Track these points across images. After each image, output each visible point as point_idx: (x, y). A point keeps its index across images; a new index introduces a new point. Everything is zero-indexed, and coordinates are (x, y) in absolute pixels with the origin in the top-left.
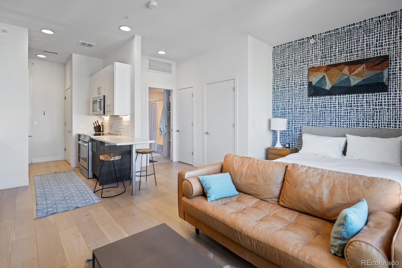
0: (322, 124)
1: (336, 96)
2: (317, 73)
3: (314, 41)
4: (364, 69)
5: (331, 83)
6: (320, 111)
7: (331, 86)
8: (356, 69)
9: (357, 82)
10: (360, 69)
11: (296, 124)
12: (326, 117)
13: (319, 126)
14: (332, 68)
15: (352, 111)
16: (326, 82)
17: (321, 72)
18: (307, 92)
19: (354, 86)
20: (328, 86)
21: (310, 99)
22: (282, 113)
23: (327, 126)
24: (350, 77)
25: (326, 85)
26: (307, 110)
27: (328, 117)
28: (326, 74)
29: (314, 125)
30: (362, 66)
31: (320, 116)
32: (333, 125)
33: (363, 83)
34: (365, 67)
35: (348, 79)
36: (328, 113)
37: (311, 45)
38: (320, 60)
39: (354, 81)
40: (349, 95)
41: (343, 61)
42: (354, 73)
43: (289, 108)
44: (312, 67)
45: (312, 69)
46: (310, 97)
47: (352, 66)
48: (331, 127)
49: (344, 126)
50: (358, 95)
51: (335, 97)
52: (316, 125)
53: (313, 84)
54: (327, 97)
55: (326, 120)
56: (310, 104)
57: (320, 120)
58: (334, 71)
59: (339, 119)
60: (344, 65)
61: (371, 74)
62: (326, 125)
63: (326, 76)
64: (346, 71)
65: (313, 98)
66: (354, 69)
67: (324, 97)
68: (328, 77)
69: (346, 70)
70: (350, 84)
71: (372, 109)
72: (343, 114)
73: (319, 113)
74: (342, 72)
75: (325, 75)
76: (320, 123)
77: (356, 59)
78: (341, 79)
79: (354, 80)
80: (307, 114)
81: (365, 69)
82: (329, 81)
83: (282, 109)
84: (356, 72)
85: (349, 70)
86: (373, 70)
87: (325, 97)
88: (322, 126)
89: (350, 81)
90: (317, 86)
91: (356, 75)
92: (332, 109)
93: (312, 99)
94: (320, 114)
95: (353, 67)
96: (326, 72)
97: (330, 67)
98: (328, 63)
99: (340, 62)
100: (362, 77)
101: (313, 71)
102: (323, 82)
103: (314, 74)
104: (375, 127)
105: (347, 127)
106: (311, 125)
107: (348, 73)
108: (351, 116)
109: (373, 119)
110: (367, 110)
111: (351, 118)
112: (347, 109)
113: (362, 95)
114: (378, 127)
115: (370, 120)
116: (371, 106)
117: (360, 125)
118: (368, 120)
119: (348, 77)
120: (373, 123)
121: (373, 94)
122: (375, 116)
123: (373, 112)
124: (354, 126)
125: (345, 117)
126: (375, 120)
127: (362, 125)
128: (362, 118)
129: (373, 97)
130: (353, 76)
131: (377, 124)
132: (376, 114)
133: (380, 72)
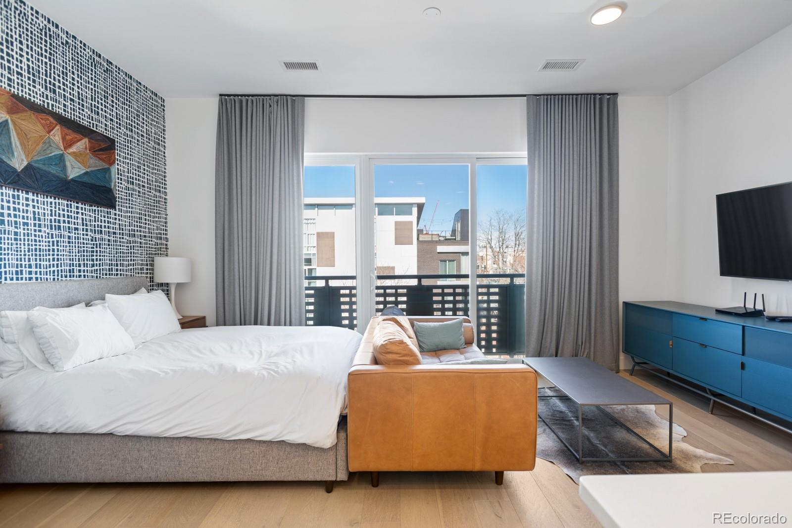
4: (86, 148)
5: (26, 156)
7: (24, 164)
8: (75, 143)
9: (77, 174)
10: (82, 144)
14: (25, 110)
16: (11, 143)
19: (72, 180)
20: (18, 162)
24: (66, 159)
25: (13, 154)
27: (10, 252)
28: (12, 119)
30: (84, 141)
32: (24, 276)
33: (85, 179)
34: (87, 143)
35: (61, 159)
39: (74, 170)
40: (55, 199)
42: (71, 150)
47: (66, 131)
48: (21, 281)
49: (48, 277)
51: (25, 196)
55: (7, 262)
59: (36, 260)
60: (51, 119)
61: (96, 166)
63: (11, 125)
64: (57, 138)
66: (71, 140)
68: (16, 131)
69: (57, 133)
70: (66, 175)
71: (90, 238)
72: (44, 245)
74: (48, 133)
75: (8, 120)
78: (49, 152)
79: (73, 167)
81: (88, 150)
82: (21, 144)
84: (74, 149)
85: (64, 139)
86: (97, 159)
89: (64, 168)
91: (74, 155)
92: (18, 231)
95: (70, 135)
96: (8, 112)
97: (19, 103)
100: (82, 163)
107: (61, 144)
108: (60, 253)
109: (93, 260)
110: (83, 239)
111: (60, 257)
112: (52, 234)
113: (76, 205)
114: (98, 275)
115: (88, 262)
116: (89, 233)
117: (75, 274)
118: (86, 262)
119: (62, 155)
120: (93, 268)
121: (91, 208)
122: (95, 254)
123: (92, 246)
124: (66, 276)
125: (49, 255)
126: (95, 262)
127: (78, 274)
128: (77, 257)
129: (91, 214)
130: (70, 157)
131: (97, 270)
132: (95, 249)
133: (107, 166)
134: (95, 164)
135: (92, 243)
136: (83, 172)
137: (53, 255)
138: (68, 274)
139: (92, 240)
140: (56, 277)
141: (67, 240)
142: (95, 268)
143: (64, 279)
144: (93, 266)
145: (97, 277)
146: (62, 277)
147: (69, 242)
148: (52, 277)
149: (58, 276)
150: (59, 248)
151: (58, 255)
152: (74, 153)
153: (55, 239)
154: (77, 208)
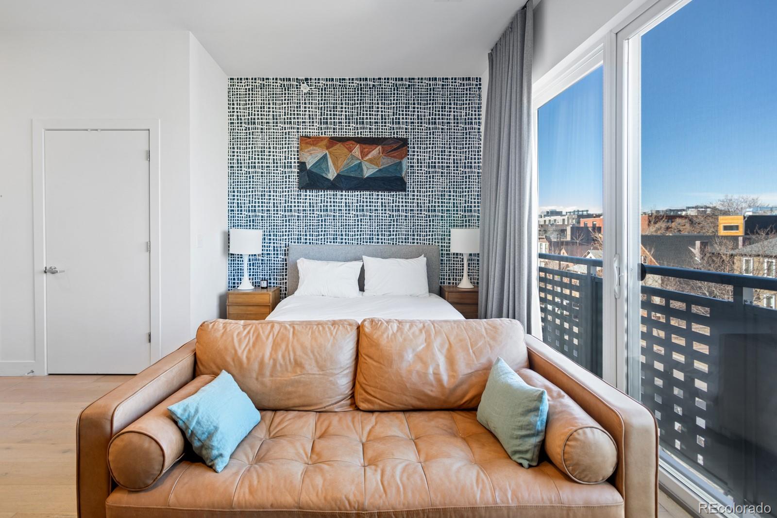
0: (321, 239)
1: (342, 192)
2: (314, 148)
3: (308, 88)
4: (379, 153)
5: (337, 170)
6: (319, 217)
7: (336, 175)
8: (370, 152)
9: (372, 173)
10: (376, 151)
11: (276, 240)
12: (328, 227)
13: (317, 243)
14: (336, 144)
15: (365, 218)
16: (328, 166)
17: (320, 147)
18: (297, 180)
19: (368, 178)
20: (331, 175)
21: (302, 193)
22: (248, 219)
23: (329, 243)
24: (362, 163)
25: (329, 171)
26: (297, 214)
27: (330, 227)
28: (329, 152)
29: (308, 241)
30: (377, 149)
31: (319, 225)
32: (338, 241)
33: (379, 175)
34: (381, 150)
35: (359, 166)
36: (330, 221)
37: (303, 94)
38: (318, 126)
39: (368, 171)
40: (360, 192)
41: (351, 135)
42: (367, 158)
43: (264, 208)
44: (305, 135)
45: (305, 140)
46: (302, 191)
47: (364, 146)
48: (335, 244)
49: (354, 242)
50: (371, 193)
51: (340, 193)
52: (311, 241)
53: (307, 167)
54: (328, 193)
55: (328, 233)
56: (302, 202)
57: (317, 233)
58: (339, 148)
59: (346, 231)
60: (354, 142)
61: (388, 163)
62: (327, 242)
63: (328, 156)
64: (357, 153)
65: (306, 192)
66: (367, 151)
67: (324, 192)
68: (331, 157)
69: (357, 150)
70: (362, 175)
71: (388, 215)
72: (351, 222)
73: (317, 220)
74: (351, 152)
75: (326, 154)
76: (319, 239)
77: (369, 136)
78: (350, 164)
79: (368, 169)
80: (296, 221)
81: (381, 154)
82: (333, 164)
83: (249, 210)
84: (370, 156)
85: (362, 152)
86: (390, 157)
87: (326, 193)
88: (321, 244)
89: (362, 170)
90: (314, 170)
91: (371, 161)
92: (336, 214)
93: (304, 193)
94: (319, 222)
95: (367, 148)
96: (328, 148)
97: (334, 141)
98: (330, 134)
99: (347, 136)
100: (377, 164)
101: (307, 143)
102: (323, 166)
103: (309, 150)
104: (392, 242)
105: (358, 244)
106: (303, 243)
107: (360, 156)
108: (362, 227)
109: (390, 231)
110: (382, 216)
111: (362, 229)
112: (357, 215)
113: (376, 193)
114: (395, 242)
115: (386, 233)
116: (387, 212)
117: (374, 241)
118: (383, 233)
119: (360, 163)
120: (390, 237)
121: (390, 194)
122: (392, 227)
123: (390, 221)
124: (367, 242)
125: (355, 228)
126: (392, 233)
127: (376, 241)
128: (376, 230)
129: (390, 198)
130: (366, 163)
131: (393, 239)
132: (392, 224)
133: (398, 161)
134: (387, 162)
135: (390, 219)
136: (377, 170)
137: (358, 228)
138: (368, 241)
139: (390, 217)
140: (359, 242)
141: (368, 218)
142: (392, 237)
143: (365, 244)
144: (390, 235)
145: (393, 244)
146: (363, 242)
147: (370, 219)
148: (356, 242)
149: (361, 241)
150: (362, 223)
151: (361, 228)
152: (369, 159)
153: (359, 218)
154: (378, 195)
